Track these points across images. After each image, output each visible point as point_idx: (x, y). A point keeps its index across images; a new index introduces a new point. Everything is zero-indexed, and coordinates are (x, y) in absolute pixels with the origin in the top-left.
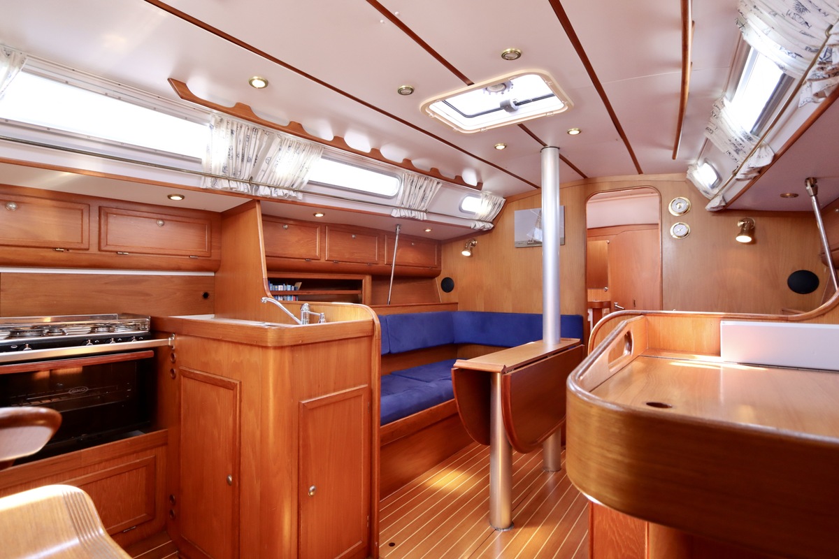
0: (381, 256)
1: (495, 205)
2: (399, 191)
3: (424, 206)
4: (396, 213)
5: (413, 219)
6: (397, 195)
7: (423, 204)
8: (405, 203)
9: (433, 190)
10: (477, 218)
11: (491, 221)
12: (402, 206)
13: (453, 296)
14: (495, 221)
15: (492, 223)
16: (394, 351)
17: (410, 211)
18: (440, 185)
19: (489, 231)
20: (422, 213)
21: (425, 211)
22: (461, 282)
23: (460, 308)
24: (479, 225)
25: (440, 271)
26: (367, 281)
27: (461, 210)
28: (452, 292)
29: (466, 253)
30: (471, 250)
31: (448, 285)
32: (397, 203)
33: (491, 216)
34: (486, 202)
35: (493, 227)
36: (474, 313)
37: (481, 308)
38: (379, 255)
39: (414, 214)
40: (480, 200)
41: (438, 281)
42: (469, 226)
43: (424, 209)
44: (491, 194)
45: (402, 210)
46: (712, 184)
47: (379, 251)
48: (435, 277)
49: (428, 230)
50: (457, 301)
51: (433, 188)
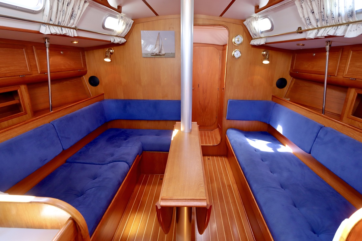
0: (33, 67)
1: (127, 24)
2: (44, 5)
3: (73, 23)
4: (45, 30)
5: (64, 36)
6: (43, 10)
7: (72, 21)
8: (53, 18)
9: (81, 9)
10: (115, 35)
11: (124, 36)
12: (51, 23)
13: (99, 89)
14: (126, 37)
15: (124, 38)
16: (66, 147)
17: (60, 28)
18: (87, 4)
19: (123, 44)
20: (72, 30)
21: (75, 28)
22: (104, 79)
23: (106, 97)
24: (117, 40)
25: (87, 71)
26: (23, 91)
27: (104, 27)
28: (99, 86)
29: (108, 60)
30: (110, 57)
31: (94, 81)
32: (45, 19)
33: (124, 33)
34: (122, 22)
35: (126, 41)
36: (117, 101)
37: (122, 97)
38: (30, 66)
39: (65, 31)
40: (117, 20)
41: (86, 79)
42: (109, 40)
43: (73, 26)
44: (124, 16)
45: (51, 27)
46: (262, 31)
47: (29, 62)
48: (83, 76)
49: (75, 42)
50: (103, 93)
51: (81, 6)
